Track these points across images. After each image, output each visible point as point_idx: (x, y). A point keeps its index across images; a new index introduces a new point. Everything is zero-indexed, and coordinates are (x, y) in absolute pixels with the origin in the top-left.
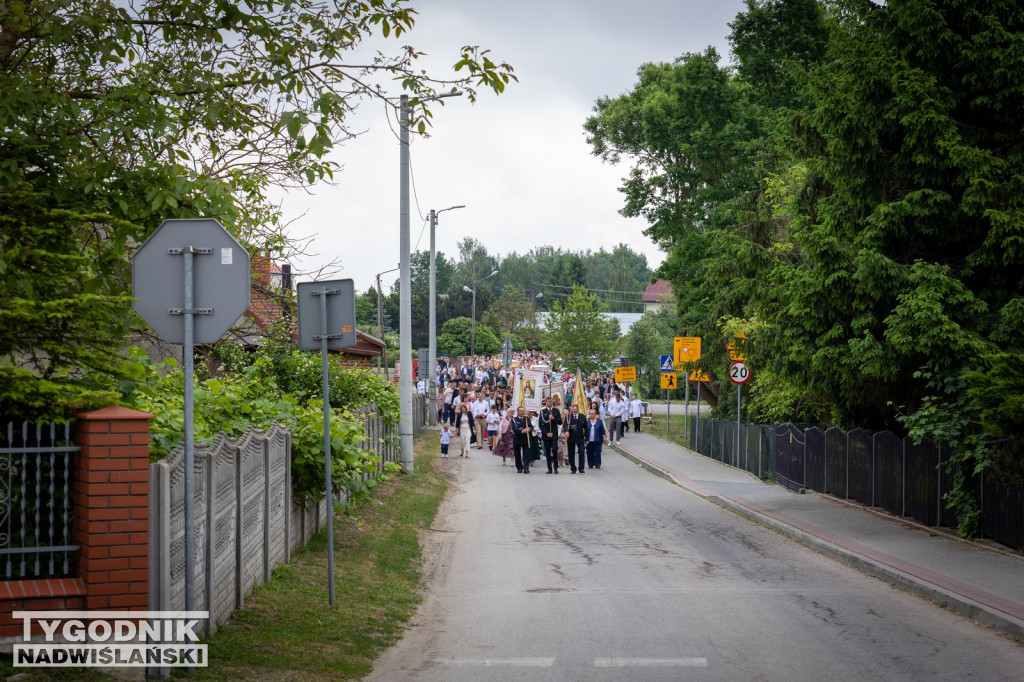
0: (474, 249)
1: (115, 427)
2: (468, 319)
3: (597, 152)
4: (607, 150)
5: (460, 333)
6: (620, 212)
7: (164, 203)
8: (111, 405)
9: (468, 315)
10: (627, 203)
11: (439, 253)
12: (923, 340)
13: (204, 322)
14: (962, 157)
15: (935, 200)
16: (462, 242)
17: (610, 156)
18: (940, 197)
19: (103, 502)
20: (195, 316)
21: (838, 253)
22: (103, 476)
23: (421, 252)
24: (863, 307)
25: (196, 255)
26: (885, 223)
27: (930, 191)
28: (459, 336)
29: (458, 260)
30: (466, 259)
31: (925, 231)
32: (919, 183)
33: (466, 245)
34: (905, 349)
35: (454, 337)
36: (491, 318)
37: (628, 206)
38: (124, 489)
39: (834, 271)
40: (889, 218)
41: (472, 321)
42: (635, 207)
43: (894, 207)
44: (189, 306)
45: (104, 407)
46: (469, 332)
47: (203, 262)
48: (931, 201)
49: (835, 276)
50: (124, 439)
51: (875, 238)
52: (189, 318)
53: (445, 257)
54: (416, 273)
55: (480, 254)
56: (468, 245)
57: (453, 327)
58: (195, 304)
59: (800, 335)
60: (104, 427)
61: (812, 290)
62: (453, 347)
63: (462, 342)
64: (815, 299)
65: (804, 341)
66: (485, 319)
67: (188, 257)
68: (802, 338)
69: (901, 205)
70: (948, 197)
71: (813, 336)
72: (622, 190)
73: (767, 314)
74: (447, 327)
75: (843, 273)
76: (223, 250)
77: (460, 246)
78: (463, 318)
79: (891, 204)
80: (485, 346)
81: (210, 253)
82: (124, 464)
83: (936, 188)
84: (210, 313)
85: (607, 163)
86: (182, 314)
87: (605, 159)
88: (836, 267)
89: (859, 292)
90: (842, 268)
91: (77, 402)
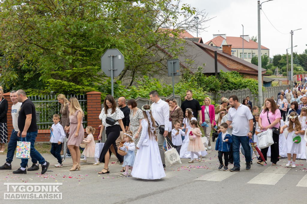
1: (93, 96)
7: (107, 45)
8: (94, 91)
13: (115, 72)
19: (91, 112)
20: (113, 71)
22: (90, 106)
25: (113, 57)
38: (95, 109)
44: (112, 68)
45: (92, 91)
47: (115, 58)
50: (95, 98)
52: (112, 71)
58: (113, 68)
60: (90, 96)
67: (111, 58)
76: (119, 56)
81: (116, 56)
82: (95, 104)
84: (117, 70)
86: (111, 70)
91: (85, 90)
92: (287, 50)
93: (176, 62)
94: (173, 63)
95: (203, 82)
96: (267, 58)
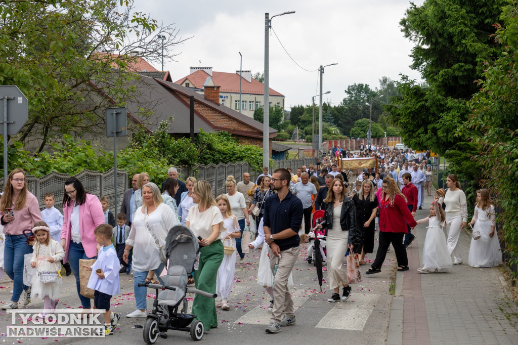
0: (388, 83)
2: (368, 120)
3: (407, 36)
4: (412, 35)
5: (364, 127)
6: (409, 66)
9: (368, 118)
10: (414, 62)
11: (366, 85)
12: (450, 135)
13: (11, 127)
14: (473, 48)
15: (465, 69)
16: (382, 79)
17: (413, 38)
18: (467, 67)
20: (8, 124)
21: (423, 93)
23: (357, 84)
24: (433, 119)
25: (8, 100)
26: (442, 79)
27: (462, 64)
28: (363, 128)
29: (379, 89)
30: (383, 88)
31: (461, 83)
32: (461, 60)
33: (383, 81)
34: (444, 139)
35: (360, 128)
36: (382, 119)
37: (414, 64)
39: (420, 101)
40: (444, 77)
41: (370, 120)
42: (417, 64)
43: (445, 72)
44: (5, 120)
46: (368, 127)
47: (12, 102)
48: (463, 69)
49: (419, 104)
51: (439, 86)
52: (5, 125)
53: (369, 87)
54: (354, 95)
55: (391, 85)
56: (385, 80)
57: (360, 124)
58: (7, 119)
59: (408, 132)
61: (410, 110)
62: (360, 134)
63: (364, 131)
64: (411, 115)
65: (409, 135)
66: (379, 120)
67: (5, 101)
68: (409, 133)
69: (448, 71)
70: (471, 67)
71: (413, 132)
72: (411, 56)
73: (395, 122)
74: (357, 123)
75: (423, 103)
76: (18, 98)
77: (380, 81)
78: (365, 119)
79: (443, 70)
80: (376, 134)
81: (14, 99)
83: (465, 62)
84: (14, 123)
85: (412, 42)
86: (3, 123)
87: (411, 39)
88: (421, 100)
89: (432, 112)
90: (423, 100)
92: (313, 99)
93: (120, 113)
94: (116, 114)
95: (168, 149)
96: (280, 111)
